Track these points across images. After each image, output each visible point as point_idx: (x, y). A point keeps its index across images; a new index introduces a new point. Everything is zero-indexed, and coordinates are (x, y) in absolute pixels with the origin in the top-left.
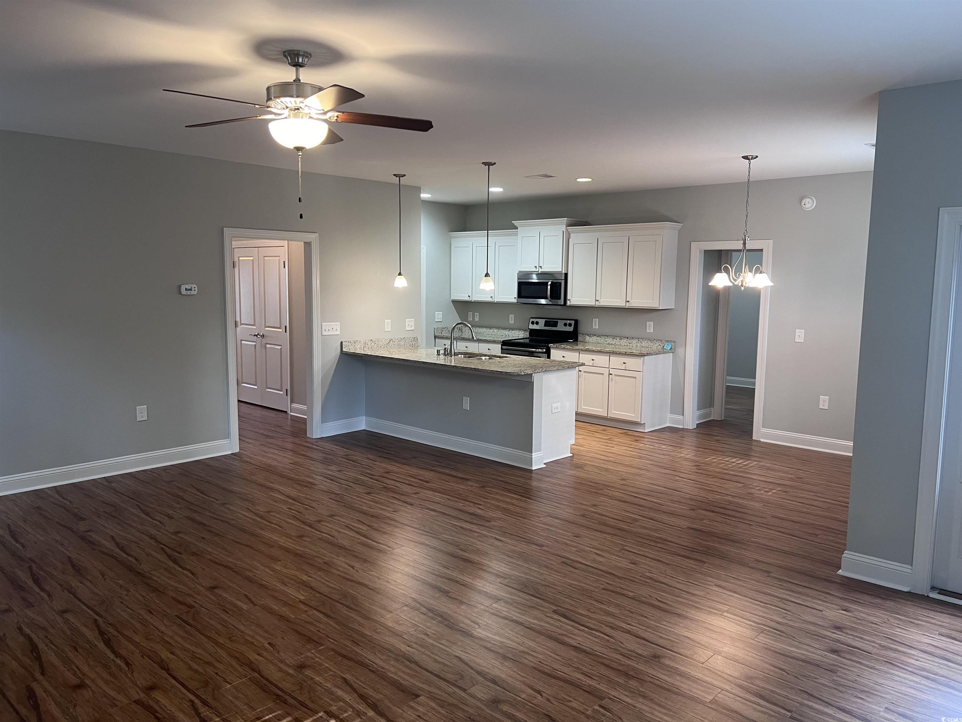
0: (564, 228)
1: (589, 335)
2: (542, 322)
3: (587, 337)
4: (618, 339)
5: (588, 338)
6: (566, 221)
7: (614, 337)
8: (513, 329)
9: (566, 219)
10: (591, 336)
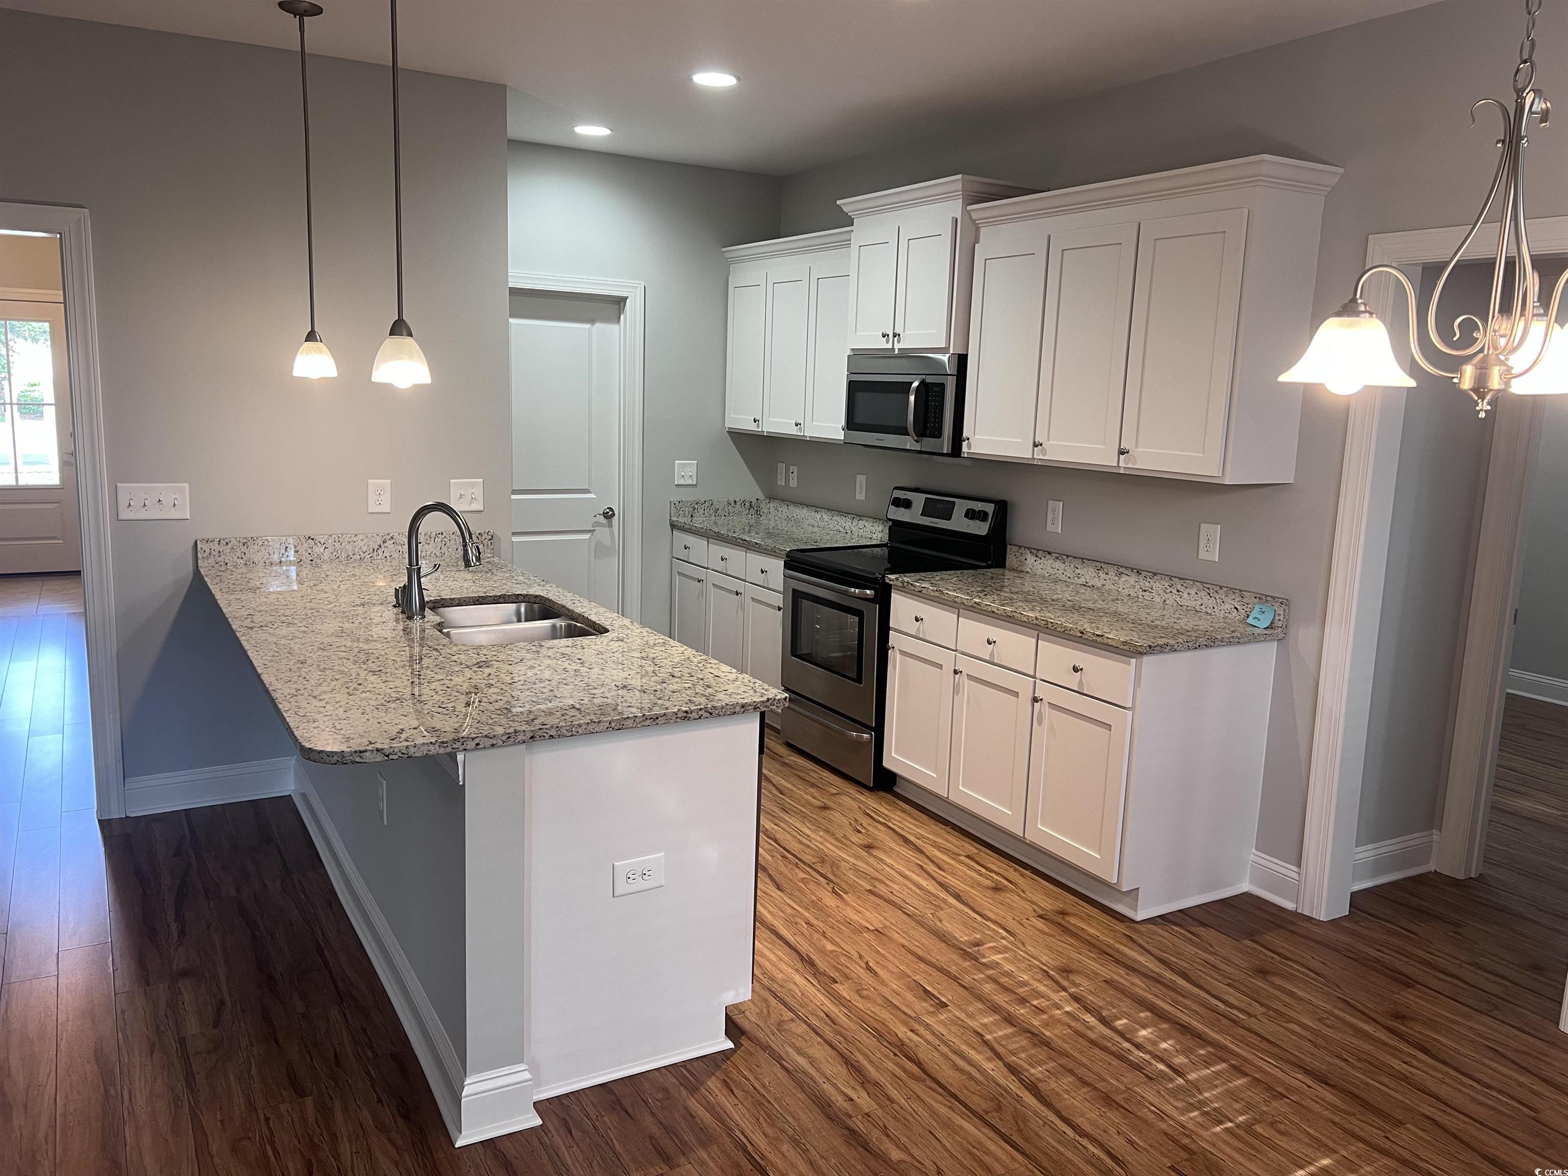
0: (955, 208)
1: (1036, 551)
2: (919, 500)
3: (1029, 556)
4: (1112, 573)
5: (1030, 559)
6: (959, 186)
7: (1100, 564)
8: (860, 516)
9: (960, 176)
10: (1040, 554)
